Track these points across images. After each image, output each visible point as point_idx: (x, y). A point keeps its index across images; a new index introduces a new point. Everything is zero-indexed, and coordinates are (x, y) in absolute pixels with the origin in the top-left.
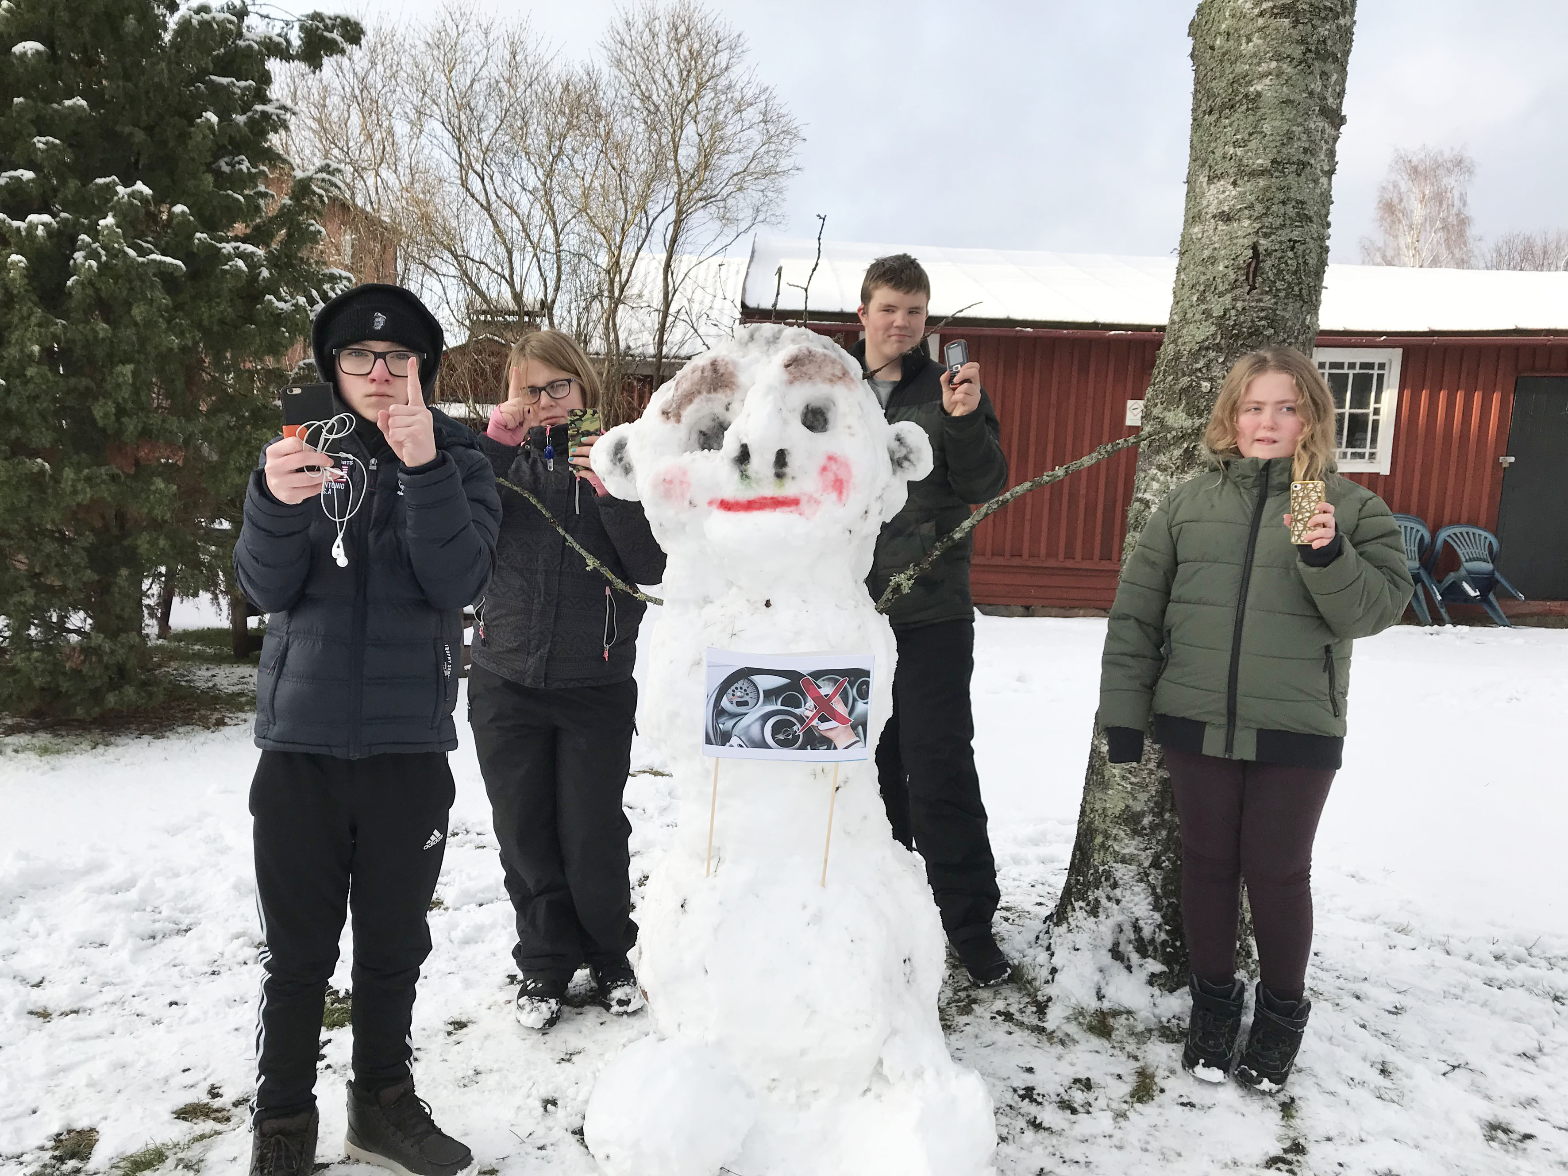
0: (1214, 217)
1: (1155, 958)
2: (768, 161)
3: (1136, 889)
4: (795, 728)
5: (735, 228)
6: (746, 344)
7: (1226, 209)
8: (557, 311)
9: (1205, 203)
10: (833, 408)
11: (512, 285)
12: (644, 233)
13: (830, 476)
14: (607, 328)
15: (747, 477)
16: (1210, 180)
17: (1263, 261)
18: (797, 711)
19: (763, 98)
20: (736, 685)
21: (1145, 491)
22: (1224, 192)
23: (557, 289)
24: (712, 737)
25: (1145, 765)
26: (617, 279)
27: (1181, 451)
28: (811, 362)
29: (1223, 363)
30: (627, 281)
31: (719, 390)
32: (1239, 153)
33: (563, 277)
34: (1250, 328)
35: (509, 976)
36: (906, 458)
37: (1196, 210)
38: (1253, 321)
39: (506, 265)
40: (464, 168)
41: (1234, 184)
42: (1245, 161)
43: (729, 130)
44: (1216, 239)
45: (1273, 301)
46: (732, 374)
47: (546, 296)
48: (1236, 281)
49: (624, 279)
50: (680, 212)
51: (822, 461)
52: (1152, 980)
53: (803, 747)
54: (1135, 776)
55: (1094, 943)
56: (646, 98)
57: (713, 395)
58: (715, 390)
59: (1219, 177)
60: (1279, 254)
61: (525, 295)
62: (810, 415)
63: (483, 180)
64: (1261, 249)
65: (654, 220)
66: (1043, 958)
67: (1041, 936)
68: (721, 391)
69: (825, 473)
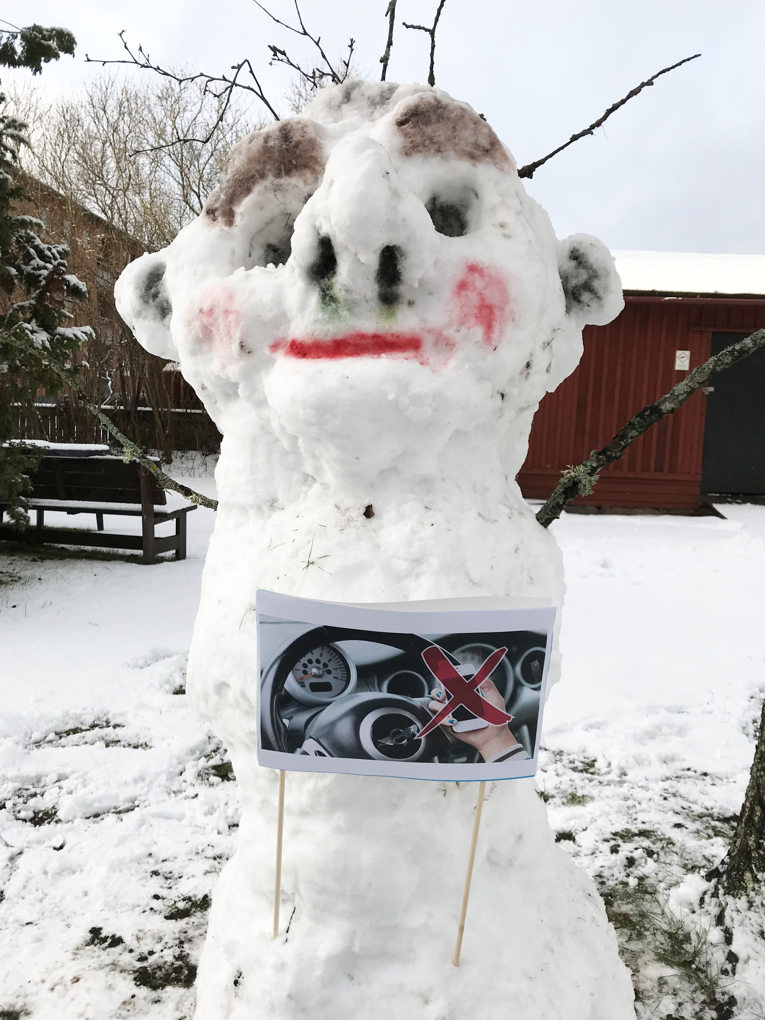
4: (413, 729)
6: (339, 107)
10: (475, 201)
13: (472, 298)
15: (333, 299)
18: (417, 702)
20: (309, 656)
24: (272, 739)
28: (440, 118)
31: (294, 171)
35: (93, 931)
36: (587, 287)
46: (313, 144)
51: (459, 274)
53: (426, 758)
57: (284, 181)
58: (288, 172)
66: (716, 935)
67: (707, 898)
68: (296, 173)
69: (464, 293)
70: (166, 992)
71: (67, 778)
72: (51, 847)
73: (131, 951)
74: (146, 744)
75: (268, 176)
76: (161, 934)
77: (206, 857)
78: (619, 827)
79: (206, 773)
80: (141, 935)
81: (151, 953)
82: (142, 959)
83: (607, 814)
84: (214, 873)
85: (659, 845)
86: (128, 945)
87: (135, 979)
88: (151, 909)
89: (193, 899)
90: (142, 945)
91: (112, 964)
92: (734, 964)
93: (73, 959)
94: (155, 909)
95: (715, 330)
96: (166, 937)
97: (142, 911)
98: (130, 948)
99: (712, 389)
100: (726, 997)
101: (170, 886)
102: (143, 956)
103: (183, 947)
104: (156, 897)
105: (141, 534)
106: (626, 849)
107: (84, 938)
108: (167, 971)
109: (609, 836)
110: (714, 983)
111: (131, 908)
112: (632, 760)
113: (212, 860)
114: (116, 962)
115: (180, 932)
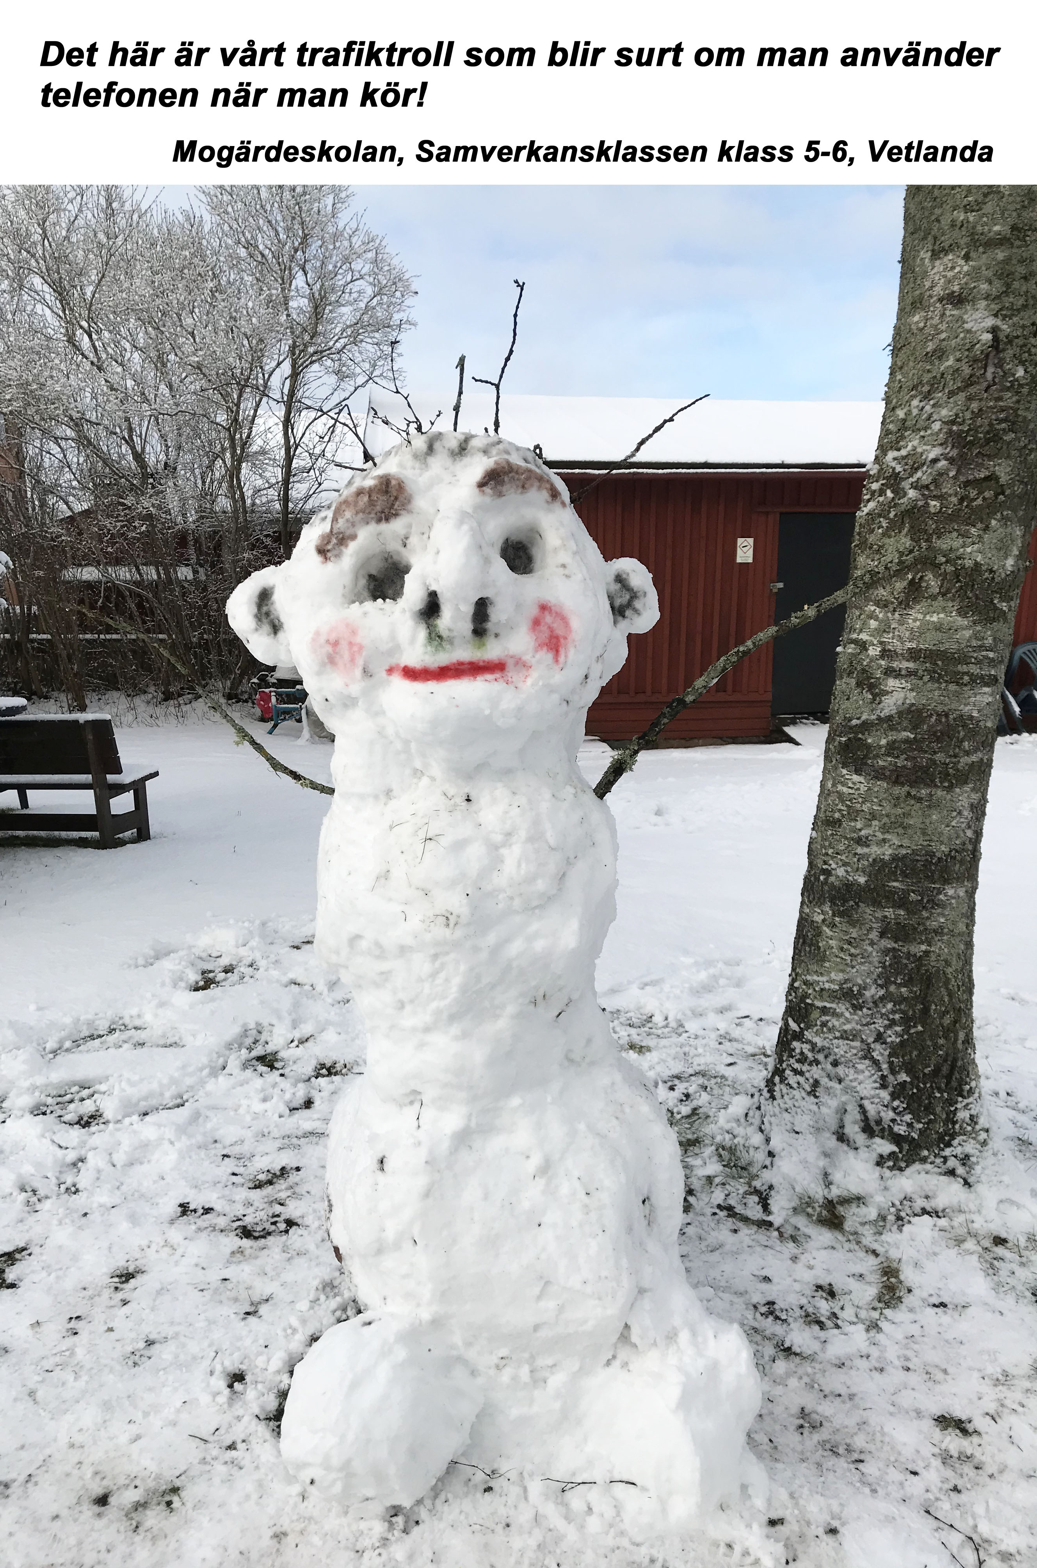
0: (941, 300)
1: (882, 1138)
2: (381, 313)
3: (860, 1067)
5: (352, 383)
7: (956, 288)
8: (180, 472)
9: (928, 284)
10: (539, 540)
11: (130, 442)
13: (545, 635)
14: (231, 486)
15: (437, 635)
16: (935, 255)
17: (1004, 350)
19: (373, 246)
21: (861, 631)
22: (953, 268)
23: (178, 450)
25: (867, 935)
26: (238, 436)
27: (905, 583)
29: (955, 478)
30: (248, 437)
31: (392, 519)
32: (971, 219)
34: (988, 432)
35: (181, 1205)
36: (628, 605)
37: (918, 292)
38: (991, 425)
39: (125, 427)
40: (70, 324)
41: (967, 258)
42: (979, 228)
43: (339, 281)
44: (943, 327)
45: (1014, 399)
47: (167, 456)
48: (971, 376)
49: (244, 436)
50: (293, 366)
51: (532, 612)
52: (880, 1162)
54: (855, 947)
55: (816, 1125)
56: (250, 245)
57: (385, 527)
58: (386, 519)
59: (946, 251)
60: (1020, 342)
61: (147, 456)
62: (510, 550)
63: (90, 337)
64: (1002, 336)
65: (270, 374)
66: (757, 1139)
67: (751, 1114)
69: (537, 627)
70: (269, 1241)
73: (225, 1216)
74: (176, 1043)
75: (371, 523)
76: (249, 1201)
77: (274, 1138)
78: (675, 1071)
79: (250, 1064)
81: (244, 1215)
82: (238, 1220)
83: (664, 1061)
84: (287, 1150)
85: (713, 1081)
86: (220, 1212)
87: (236, 1235)
88: (233, 1184)
89: (271, 1171)
90: (234, 1210)
91: (210, 1227)
92: (772, 1158)
93: (172, 1228)
94: (237, 1183)
95: (783, 510)
96: (254, 1202)
97: (223, 1187)
98: (223, 1213)
99: (781, 585)
100: (765, 1185)
101: (244, 1164)
102: (237, 1217)
105: (93, 811)
106: (681, 1087)
107: (173, 1211)
108: (264, 1226)
109: (667, 1079)
110: (756, 1177)
111: (213, 1185)
112: (689, 1013)
114: (213, 1225)
115: (268, 1197)
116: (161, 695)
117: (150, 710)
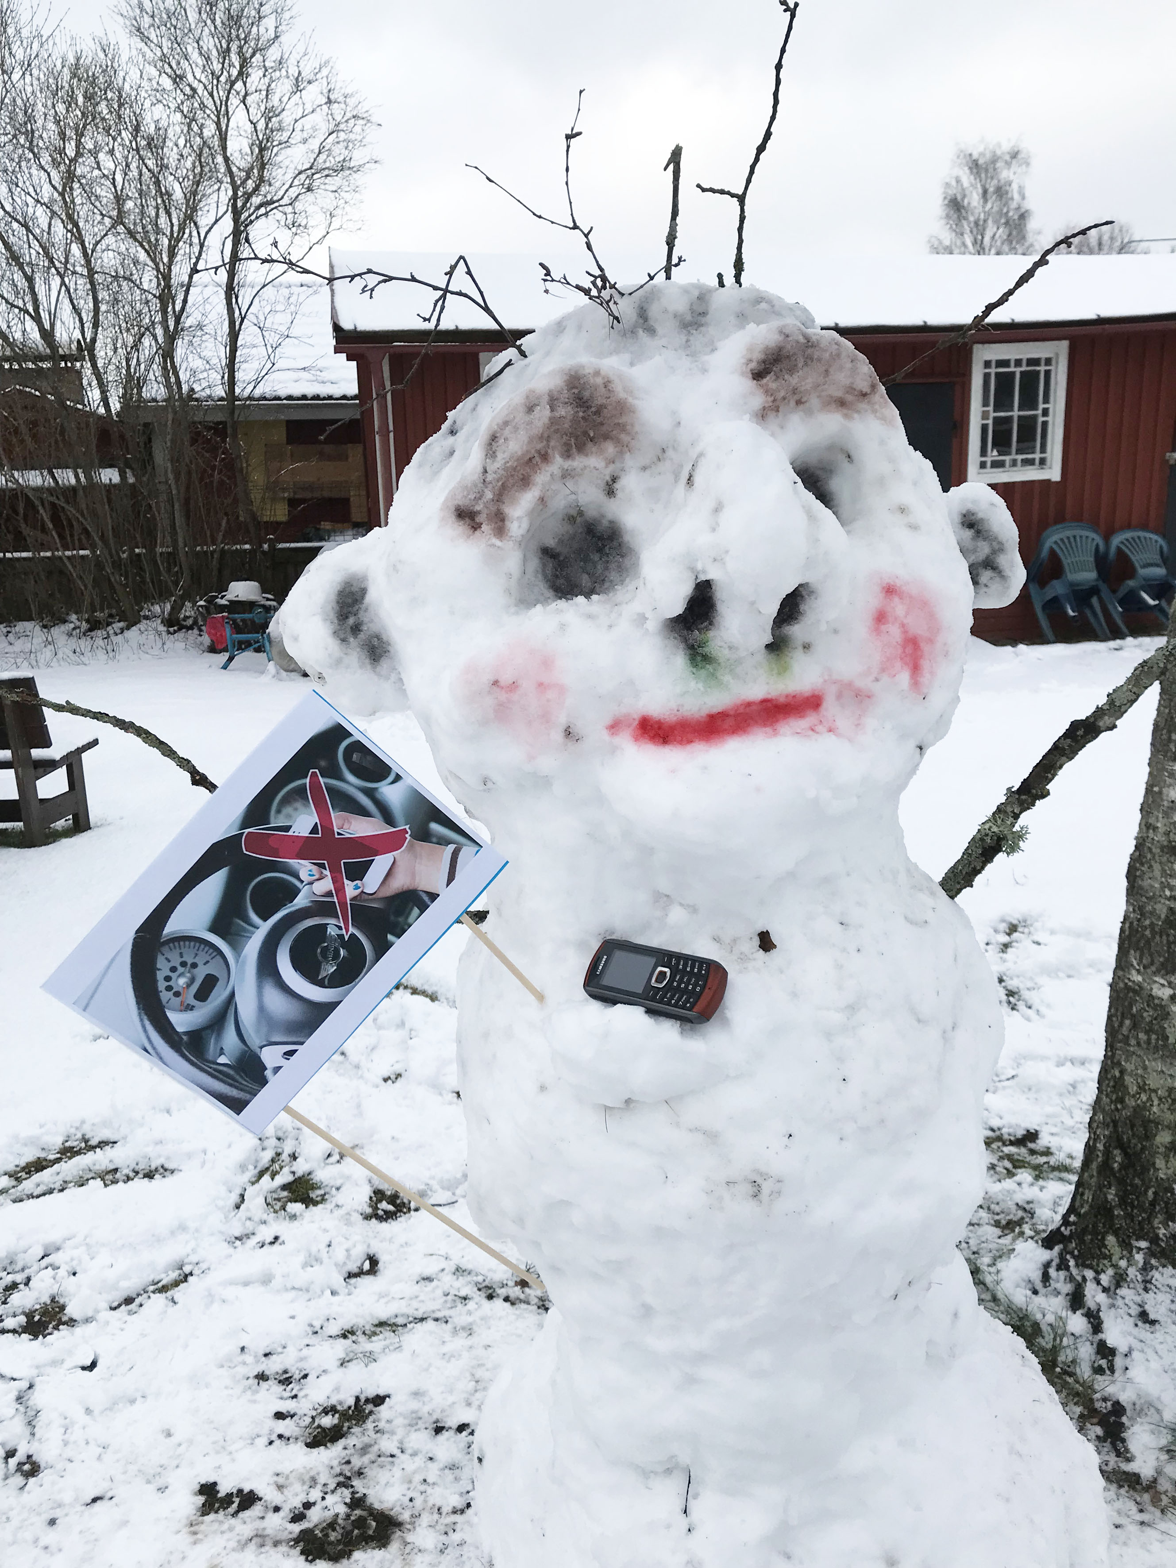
2: (339, 152)
8: (100, 353)
11: (37, 319)
12: (196, 249)
13: (894, 632)
14: (165, 368)
15: (707, 659)
18: (301, 901)
19: (325, 72)
23: (96, 325)
26: (171, 306)
30: (183, 308)
31: (592, 446)
33: (103, 308)
35: (204, 1490)
36: (987, 563)
39: (28, 298)
43: (287, 118)
46: (622, 407)
47: (83, 333)
49: (178, 308)
50: (236, 220)
56: (178, 78)
58: (581, 448)
61: (57, 334)
65: (207, 233)
66: (1077, 1323)
68: (594, 449)
69: (883, 628)
70: (356, 1561)
71: (58, 1249)
72: (76, 1367)
73: (277, 1509)
74: (162, 1167)
75: (554, 457)
76: (312, 1474)
77: (331, 1337)
79: (275, 1199)
80: (281, 1480)
81: (308, 1505)
82: (297, 1518)
84: (354, 1362)
86: (268, 1503)
87: (302, 1553)
88: (280, 1436)
89: (339, 1408)
90: (290, 1497)
91: (257, 1536)
92: (1110, 1358)
93: (195, 1543)
94: (287, 1434)
96: (321, 1475)
97: (267, 1443)
98: (274, 1504)
100: (1109, 1404)
101: (294, 1393)
102: (297, 1512)
103: (352, 1486)
104: (279, 1416)
107: (193, 1504)
108: (343, 1528)
110: (1090, 1387)
111: (249, 1442)
113: (342, 1340)
114: (260, 1533)
115: (340, 1464)
116: (85, 626)
117: (73, 643)
